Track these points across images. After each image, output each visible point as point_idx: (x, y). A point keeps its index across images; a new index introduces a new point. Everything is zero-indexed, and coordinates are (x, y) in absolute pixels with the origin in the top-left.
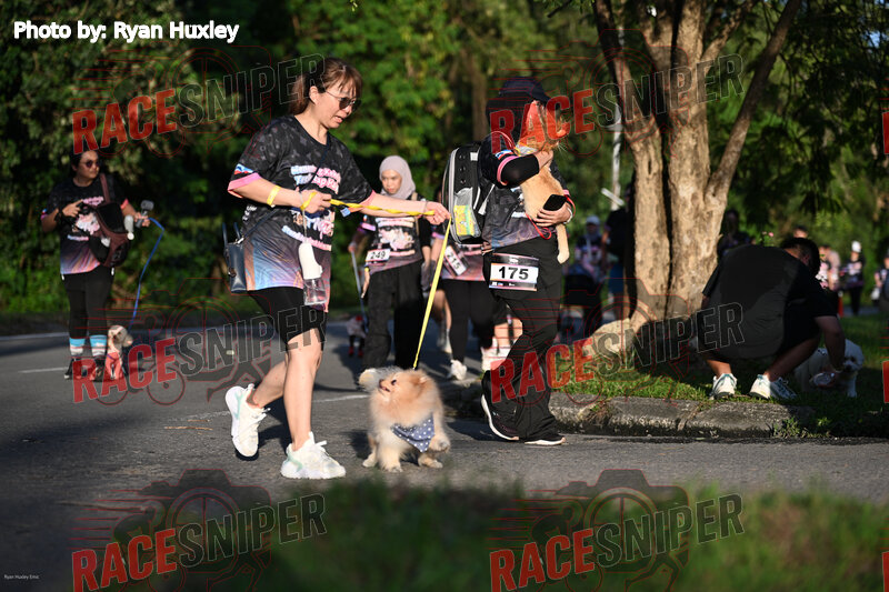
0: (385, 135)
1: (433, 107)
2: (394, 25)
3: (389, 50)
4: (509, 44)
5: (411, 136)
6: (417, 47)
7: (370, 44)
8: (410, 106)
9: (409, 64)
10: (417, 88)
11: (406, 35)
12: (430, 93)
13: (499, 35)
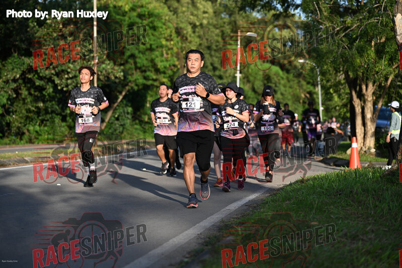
0: (154, 77)
1: (173, 67)
2: (159, 39)
3: (157, 47)
4: (190, 42)
5: (164, 77)
6: (167, 46)
7: (151, 45)
8: (165, 67)
9: (164, 52)
10: (167, 61)
11: (164, 42)
12: (172, 62)
13: (187, 39)
